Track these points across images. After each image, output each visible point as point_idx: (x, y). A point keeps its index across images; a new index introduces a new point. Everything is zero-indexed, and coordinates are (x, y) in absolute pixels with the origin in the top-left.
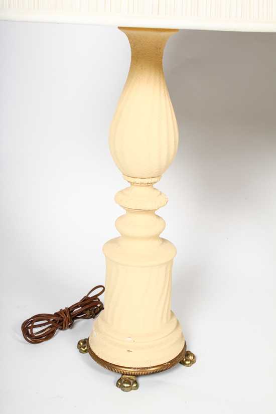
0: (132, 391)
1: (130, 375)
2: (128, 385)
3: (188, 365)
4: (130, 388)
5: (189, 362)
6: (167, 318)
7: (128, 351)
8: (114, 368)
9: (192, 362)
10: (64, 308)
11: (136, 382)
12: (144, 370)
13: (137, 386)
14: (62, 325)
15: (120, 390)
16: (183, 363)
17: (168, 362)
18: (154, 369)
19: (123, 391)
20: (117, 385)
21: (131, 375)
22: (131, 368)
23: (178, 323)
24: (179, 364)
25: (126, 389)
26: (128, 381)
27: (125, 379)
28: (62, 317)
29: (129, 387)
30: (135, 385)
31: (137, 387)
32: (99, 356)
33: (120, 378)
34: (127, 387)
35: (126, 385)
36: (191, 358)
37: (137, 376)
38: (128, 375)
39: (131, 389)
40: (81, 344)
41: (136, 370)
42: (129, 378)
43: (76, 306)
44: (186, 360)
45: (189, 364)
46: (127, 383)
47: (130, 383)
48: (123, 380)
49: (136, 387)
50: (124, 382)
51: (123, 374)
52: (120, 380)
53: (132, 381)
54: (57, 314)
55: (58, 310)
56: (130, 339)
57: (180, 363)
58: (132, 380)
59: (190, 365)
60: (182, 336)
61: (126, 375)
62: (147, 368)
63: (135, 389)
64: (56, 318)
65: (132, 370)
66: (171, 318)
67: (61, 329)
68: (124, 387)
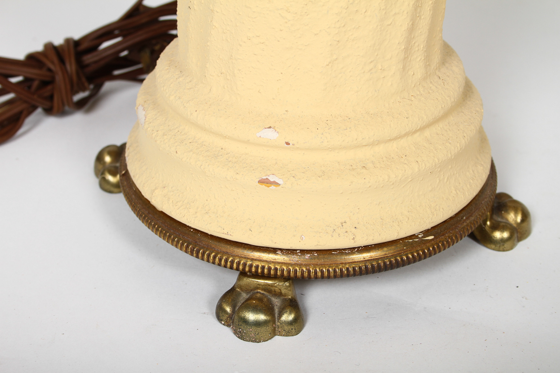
0: (277, 338)
1: (268, 277)
2: (262, 317)
3: (501, 246)
4: (269, 328)
5: (506, 235)
6: (428, 58)
7: (264, 182)
8: (206, 248)
9: (519, 233)
10: (58, 41)
11: (293, 305)
12: (328, 260)
13: (295, 320)
14: (51, 98)
15: (227, 332)
16: (482, 237)
17: (427, 232)
18: (366, 256)
19: (241, 337)
20: (220, 313)
21: (275, 277)
22: (274, 250)
23: (468, 90)
24: (466, 240)
25: (252, 331)
26: (260, 300)
27: (252, 291)
28: (50, 70)
29: (265, 323)
30: (288, 317)
31: (298, 324)
32: (154, 202)
33: (232, 291)
34: (257, 324)
35: (251, 316)
36: (513, 218)
37: (300, 280)
38: (263, 276)
39: (274, 333)
40: (108, 159)
41: (295, 259)
42: (267, 288)
43: (106, 33)
44: (496, 227)
45: (503, 241)
46: (256, 309)
47: (268, 309)
48: (245, 296)
49: (291, 323)
50: (248, 306)
51: (243, 274)
52: (230, 295)
53: (277, 302)
54: (32, 59)
55: (39, 47)
56: (270, 135)
57: (473, 236)
58: (279, 294)
59: (507, 245)
60: (482, 139)
61: (256, 275)
62: (342, 251)
63: (288, 334)
64: (33, 72)
65: (280, 258)
66: (443, 62)
67: (49, 111)
68: (245, 321)
